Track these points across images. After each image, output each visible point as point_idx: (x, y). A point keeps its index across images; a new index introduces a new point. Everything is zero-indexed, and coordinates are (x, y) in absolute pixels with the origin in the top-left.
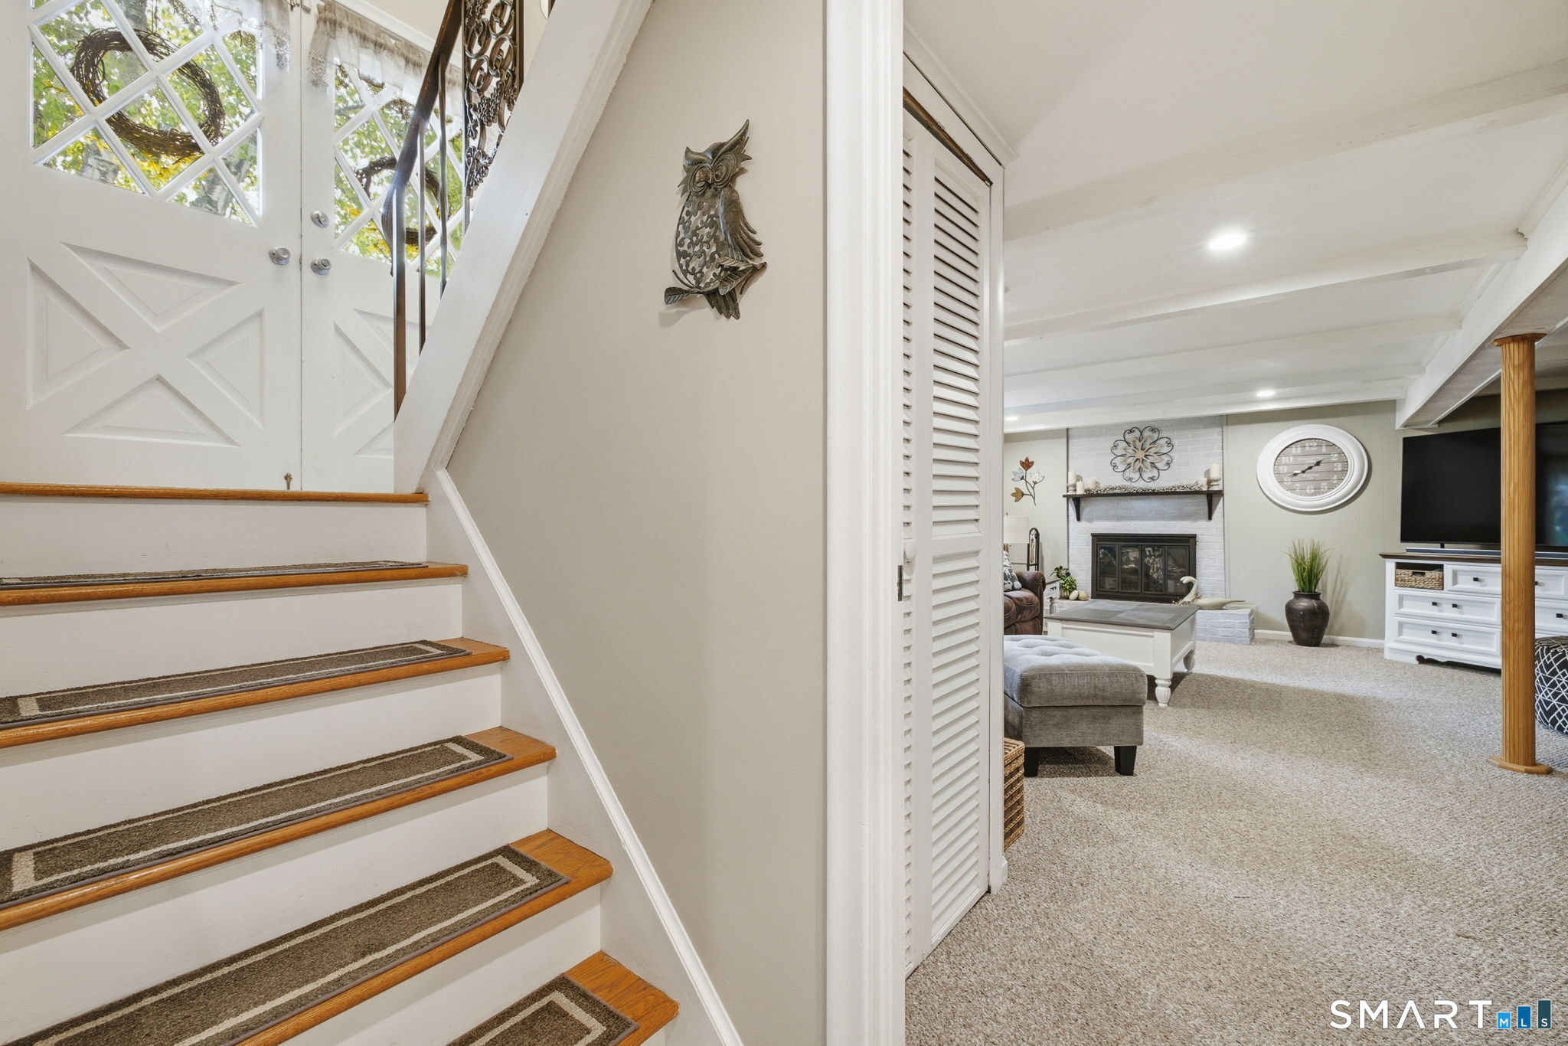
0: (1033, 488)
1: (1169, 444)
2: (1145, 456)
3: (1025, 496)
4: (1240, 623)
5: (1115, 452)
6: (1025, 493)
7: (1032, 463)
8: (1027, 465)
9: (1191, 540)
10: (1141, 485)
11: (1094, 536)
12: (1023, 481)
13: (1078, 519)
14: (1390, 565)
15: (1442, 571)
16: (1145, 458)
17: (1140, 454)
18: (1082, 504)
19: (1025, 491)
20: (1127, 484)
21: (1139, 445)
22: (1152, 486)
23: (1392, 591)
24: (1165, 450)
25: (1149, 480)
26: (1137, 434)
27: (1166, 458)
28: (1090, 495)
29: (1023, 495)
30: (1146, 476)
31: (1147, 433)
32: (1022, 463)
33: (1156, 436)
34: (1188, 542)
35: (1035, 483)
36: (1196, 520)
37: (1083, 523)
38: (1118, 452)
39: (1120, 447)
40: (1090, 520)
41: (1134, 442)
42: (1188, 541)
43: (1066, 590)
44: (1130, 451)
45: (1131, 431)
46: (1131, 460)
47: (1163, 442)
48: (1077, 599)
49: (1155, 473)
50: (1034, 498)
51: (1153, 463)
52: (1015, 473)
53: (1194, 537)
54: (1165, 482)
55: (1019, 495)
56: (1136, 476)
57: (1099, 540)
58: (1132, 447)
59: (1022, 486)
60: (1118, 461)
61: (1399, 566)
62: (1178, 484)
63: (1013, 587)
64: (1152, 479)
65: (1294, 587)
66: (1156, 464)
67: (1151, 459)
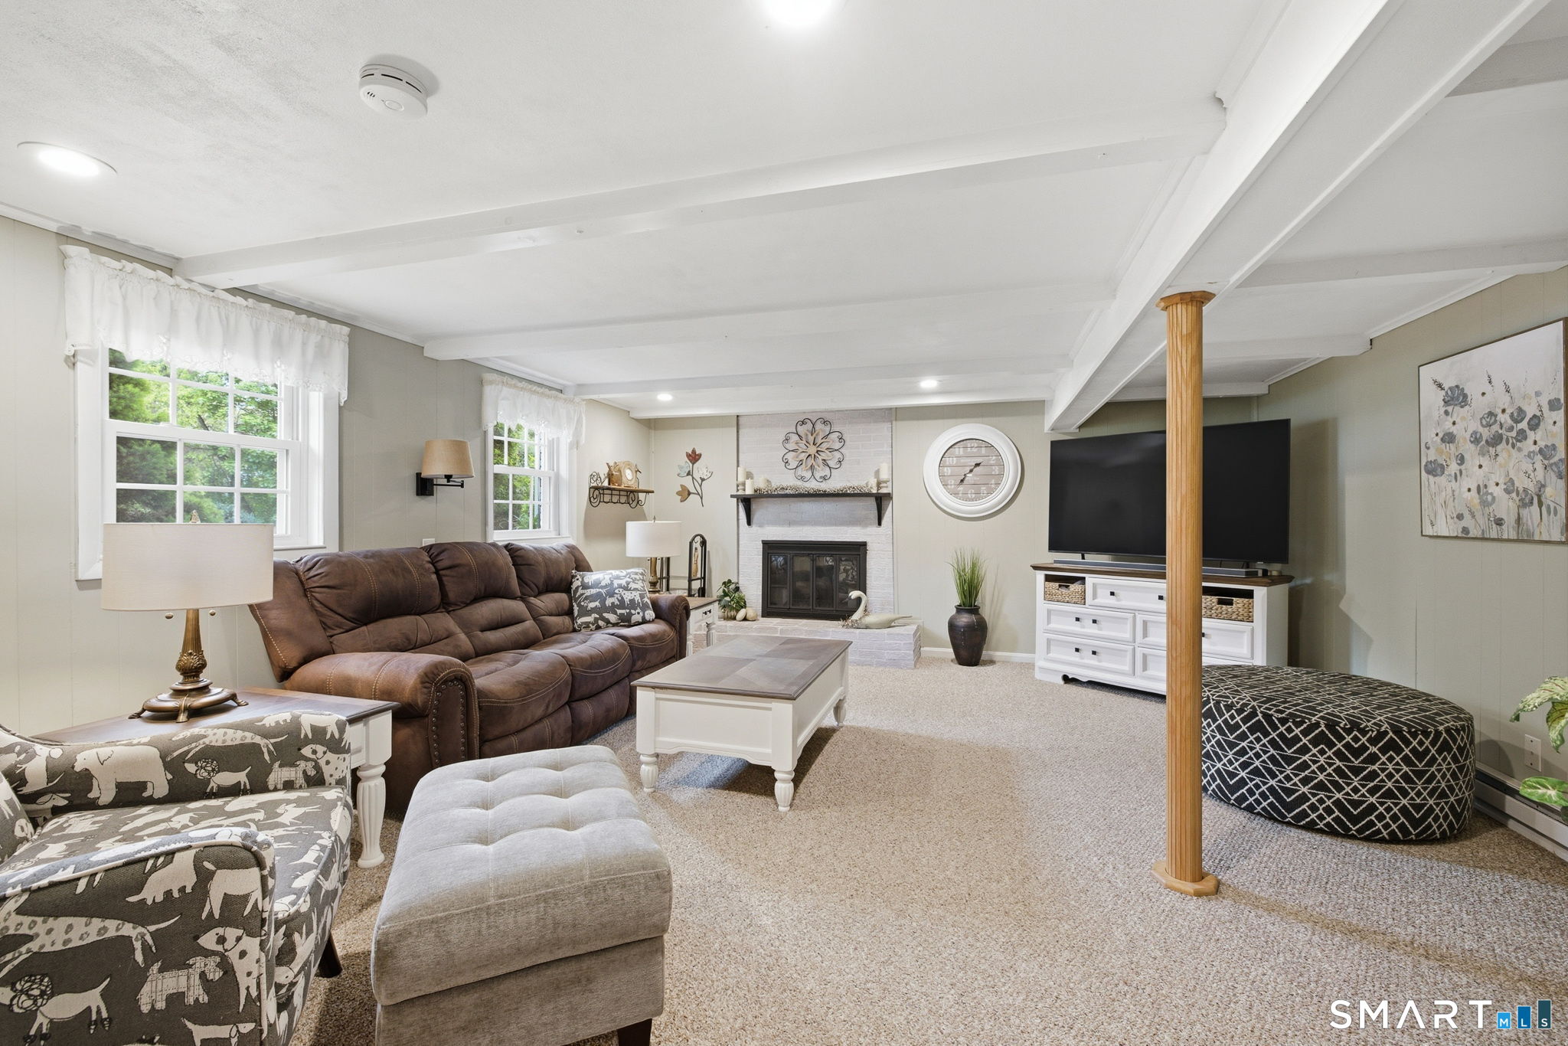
0: (701, 486)
1: (841, 439)
2: (817, 451)
3: (691, 496)
4: (904, 644)
5: (787, 446)
6: (691, 491)
7: (700, 455)
8: (694, 457)
9: (862, 548)
10: (813, 485)
11: (765, 543)
12: (690, 477)
13: (749, 523)
14: (1040, 576)
15: (1084, 583)
16: (816, 454)
17: (812, 450)
18: (754, 507)
19: (692, 490)
20: (799, 483)
21: (811, 439)
22: (824, 486)
23: (1042, 606)
24: (837, 446)
25: (820, 480)
26: (809, 426)
27: (837, 455)
28: (759, 495)
29: (689, 493)
30: (818, 475)
31: (819, 426)
32: (688, 456)
33: (827, 429)
34: (857, 551)
35: (703, 480)
36: (866, 525)
37: (754, 528)
38: (791, 446)
39: (791, 441)
40: (761, 526)
41: (807, 435)
42: (859, 550)
43: (732, 608)
44: (802, 445)
45: (803, 423)
46: (803, 456)
47: (834, 436)
48: (745, 619)
49: (827, 472)
50: (701, 498)
51: (825, 460)
52: (681, 468)
53: (864, 545)
54: (836, 482)
55: (685, 494)
56: (808, 474)
57: (770, 548)
58: (804, 442)
59: (688, 482)
60: (790, 456)
61: (1048, 578)
62: (849, 485)
63: (643, 618)
64: (824, 478)
65: (956, 600)
66: (828, 462)
67: (823, 456)
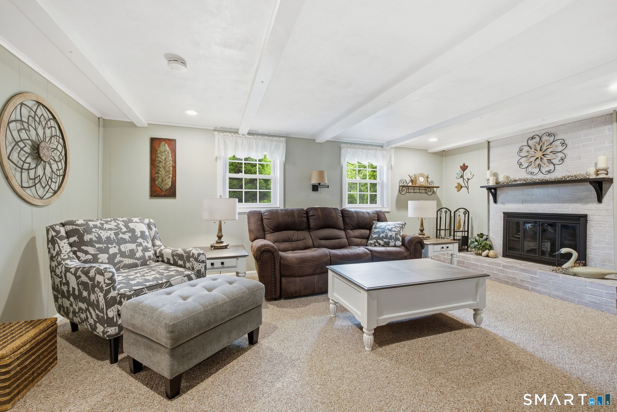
0: (467, 183)
1: (563, 144)
2: (543, 155)
3: (463, 188)
5: (521, 154)
6: (463, 186)
7: (467, 167)
8: (464, 168)
9: (583, 218)
10: (540, 177)
11: (505, 214)
12: (462, 178)
13: (495, 201)
16: (542, 157)
17: (539, 154)
18: (498, 192)
19: (463, 185)
20: (529, 176)
21: (538, 147)
22: (549, 177)
24: (560, 148)
25: (547, 173)
26: (537, 139)
27: (560, 155)
28: (502, 185)
29: (462, 187)
30: (544, 170)
31: (545, 138)
32: (461, 167)
33: (552, 139)
35: (468, 179)
36: (588, 203)
37: (499, 205)
38: (523, 154)
39: (523, 151)
40: (503, 203)
41: (535, 145)
42: (579, 220)
43: (479, 249)
44: (532, 152)
45: (533, 138)
46: (533, 159)
47: (558, 143)
48: (487, 256)
49: (551, 167)
50: (468, 189)
51: (549, 160)
52: (457, 174)
53: (585, 216)
54: (559, 173)
55: (460, 187)
56: (536, 170)
57: (508, 216)
58: (533, 150)
59: (461, 181)
60: (523, 160)
62: (569, 174)
64: (549, 172)
66: (552, 161)
67: (549, 157)
